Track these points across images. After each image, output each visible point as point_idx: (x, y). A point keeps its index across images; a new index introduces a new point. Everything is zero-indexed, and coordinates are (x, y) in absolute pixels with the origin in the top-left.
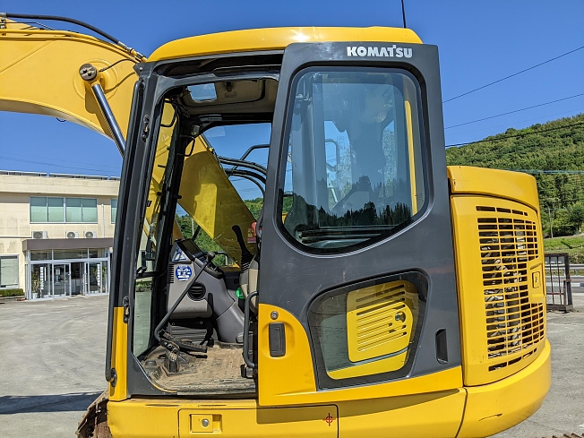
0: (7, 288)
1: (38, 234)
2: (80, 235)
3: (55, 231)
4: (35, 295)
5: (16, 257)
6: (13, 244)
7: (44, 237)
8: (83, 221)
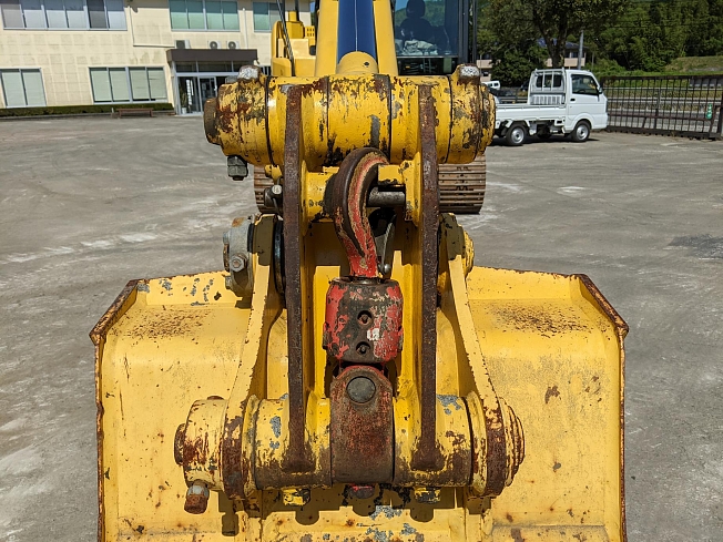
0: (157, 101)
1: (180, 43)
2: (223, 46)
3: (198, 40)
4: (184, 110)
5: (161, 69)
6: (157, 54)
7: (187, 47)
8: (224, 28)
